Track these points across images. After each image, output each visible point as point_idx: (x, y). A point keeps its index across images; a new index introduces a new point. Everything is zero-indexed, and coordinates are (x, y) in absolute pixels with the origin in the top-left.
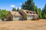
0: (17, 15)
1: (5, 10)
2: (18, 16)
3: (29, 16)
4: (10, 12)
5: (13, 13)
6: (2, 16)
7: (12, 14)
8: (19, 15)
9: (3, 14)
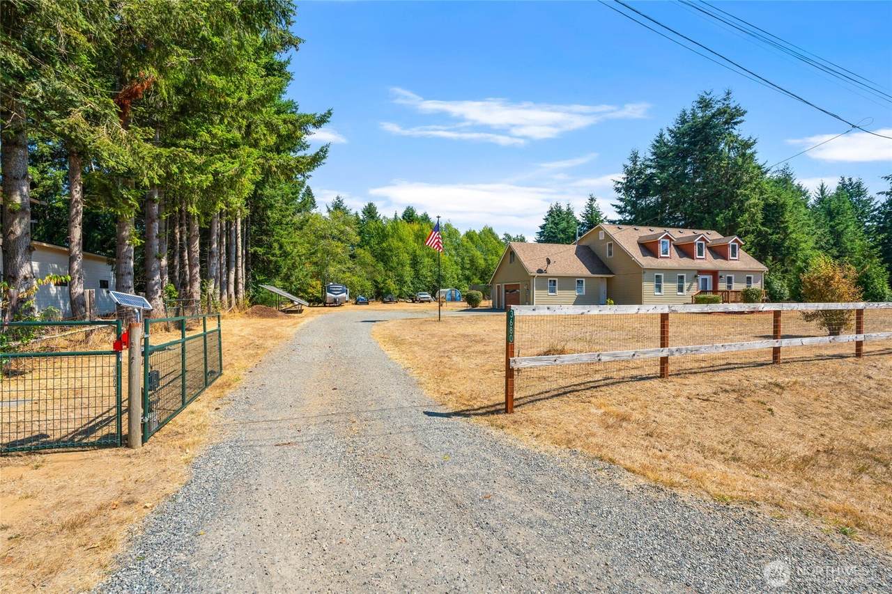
0: (561, 272)
1: (490, 230)
2: (567, 282)
3: (658, 279)
4: (511, 254)
5: (533, 258)
6: (468, 279)
7: (526, 264)
8: (579, 268)
9: (472, 261)
